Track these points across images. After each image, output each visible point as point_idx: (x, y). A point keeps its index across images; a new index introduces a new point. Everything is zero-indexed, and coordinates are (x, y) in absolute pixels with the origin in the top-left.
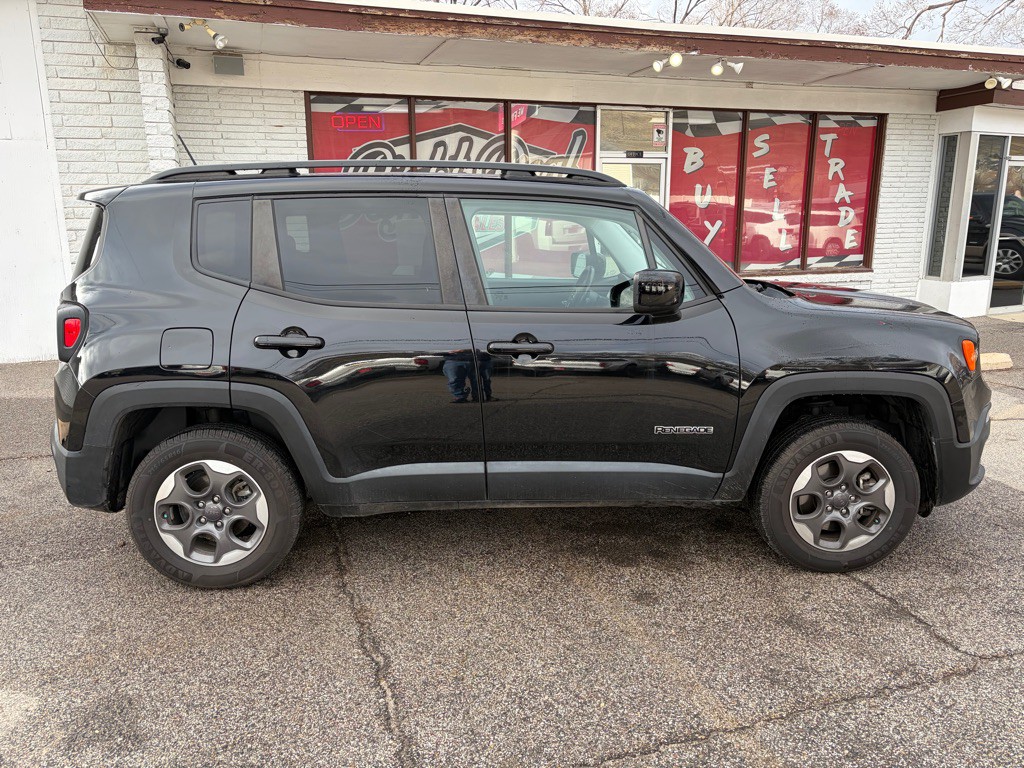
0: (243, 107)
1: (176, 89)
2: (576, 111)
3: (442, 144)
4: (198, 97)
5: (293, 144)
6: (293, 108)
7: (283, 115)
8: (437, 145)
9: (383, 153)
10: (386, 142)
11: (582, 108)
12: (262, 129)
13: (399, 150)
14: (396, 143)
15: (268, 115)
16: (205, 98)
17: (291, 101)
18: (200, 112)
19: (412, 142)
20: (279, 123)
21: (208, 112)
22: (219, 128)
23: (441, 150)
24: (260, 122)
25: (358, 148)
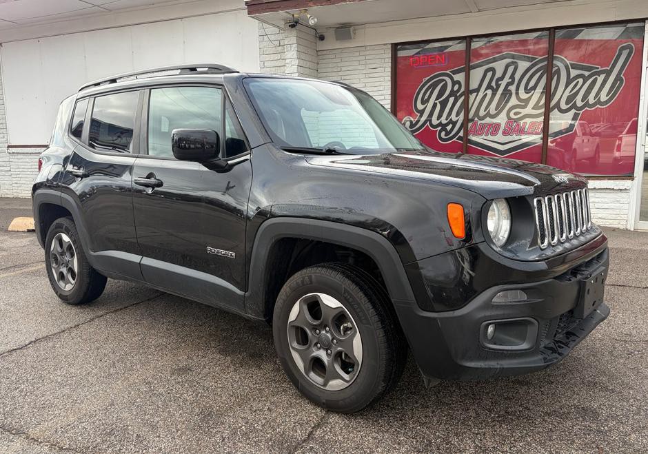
0: (354, 59)
1: (319, 53)
2: (623, 28)
3: (493, 70)
4: (330, 56)
5: (382, 79)
6: (383, 56)
7: (377, 61)
8: (486, 71)
9: (445, 80)
10: (448, 72)
11: (630, 25)
12: (364, 72)
13: (456, 77)
14: (455, 72)
15: (368, 62)
16: (334, 56)
17: (382, 51)
18: (331, 65)
19: (467, 70)
20: (374, 66)
21: (334, 65)
22: (340, 73)
23: (490, 74)
24: (363, 67)
25: (427, 78)
